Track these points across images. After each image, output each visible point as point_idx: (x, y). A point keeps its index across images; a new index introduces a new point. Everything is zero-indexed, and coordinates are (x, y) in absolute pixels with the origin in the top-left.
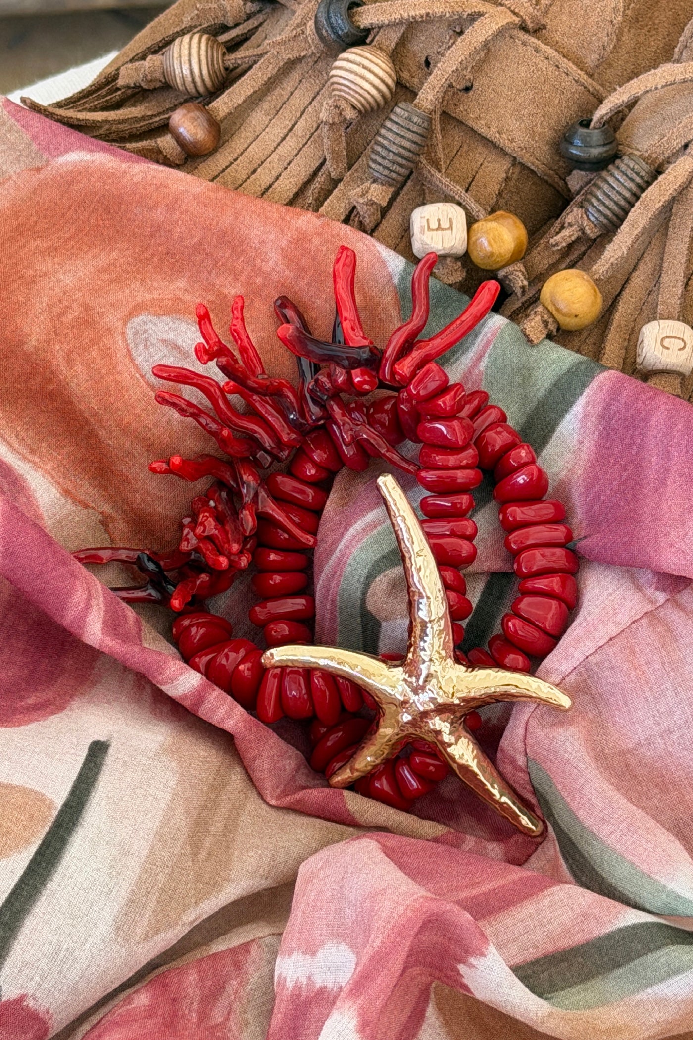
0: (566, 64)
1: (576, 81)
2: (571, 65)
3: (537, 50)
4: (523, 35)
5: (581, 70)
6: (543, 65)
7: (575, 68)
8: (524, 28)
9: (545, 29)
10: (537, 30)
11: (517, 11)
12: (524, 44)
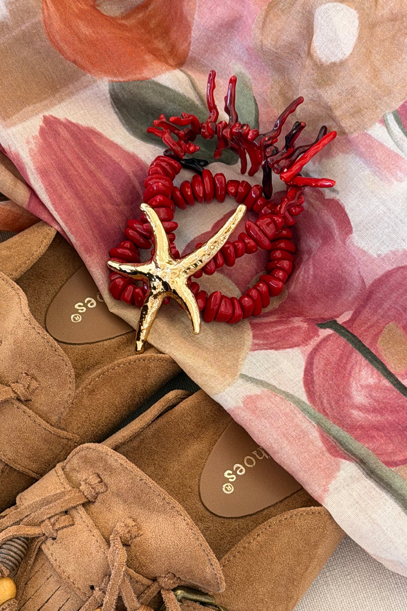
0: (39, 420)
1: (45, 429)
2: (42, 421)
3: (24, 412)
4: (17, 403)
5: (48, 423)
6: (28, 420)
7: (44, 422)
8: (19, 399)
9: (31, 401)
10: (27, 402)
11: (16, 391)
12: (18, 408)
